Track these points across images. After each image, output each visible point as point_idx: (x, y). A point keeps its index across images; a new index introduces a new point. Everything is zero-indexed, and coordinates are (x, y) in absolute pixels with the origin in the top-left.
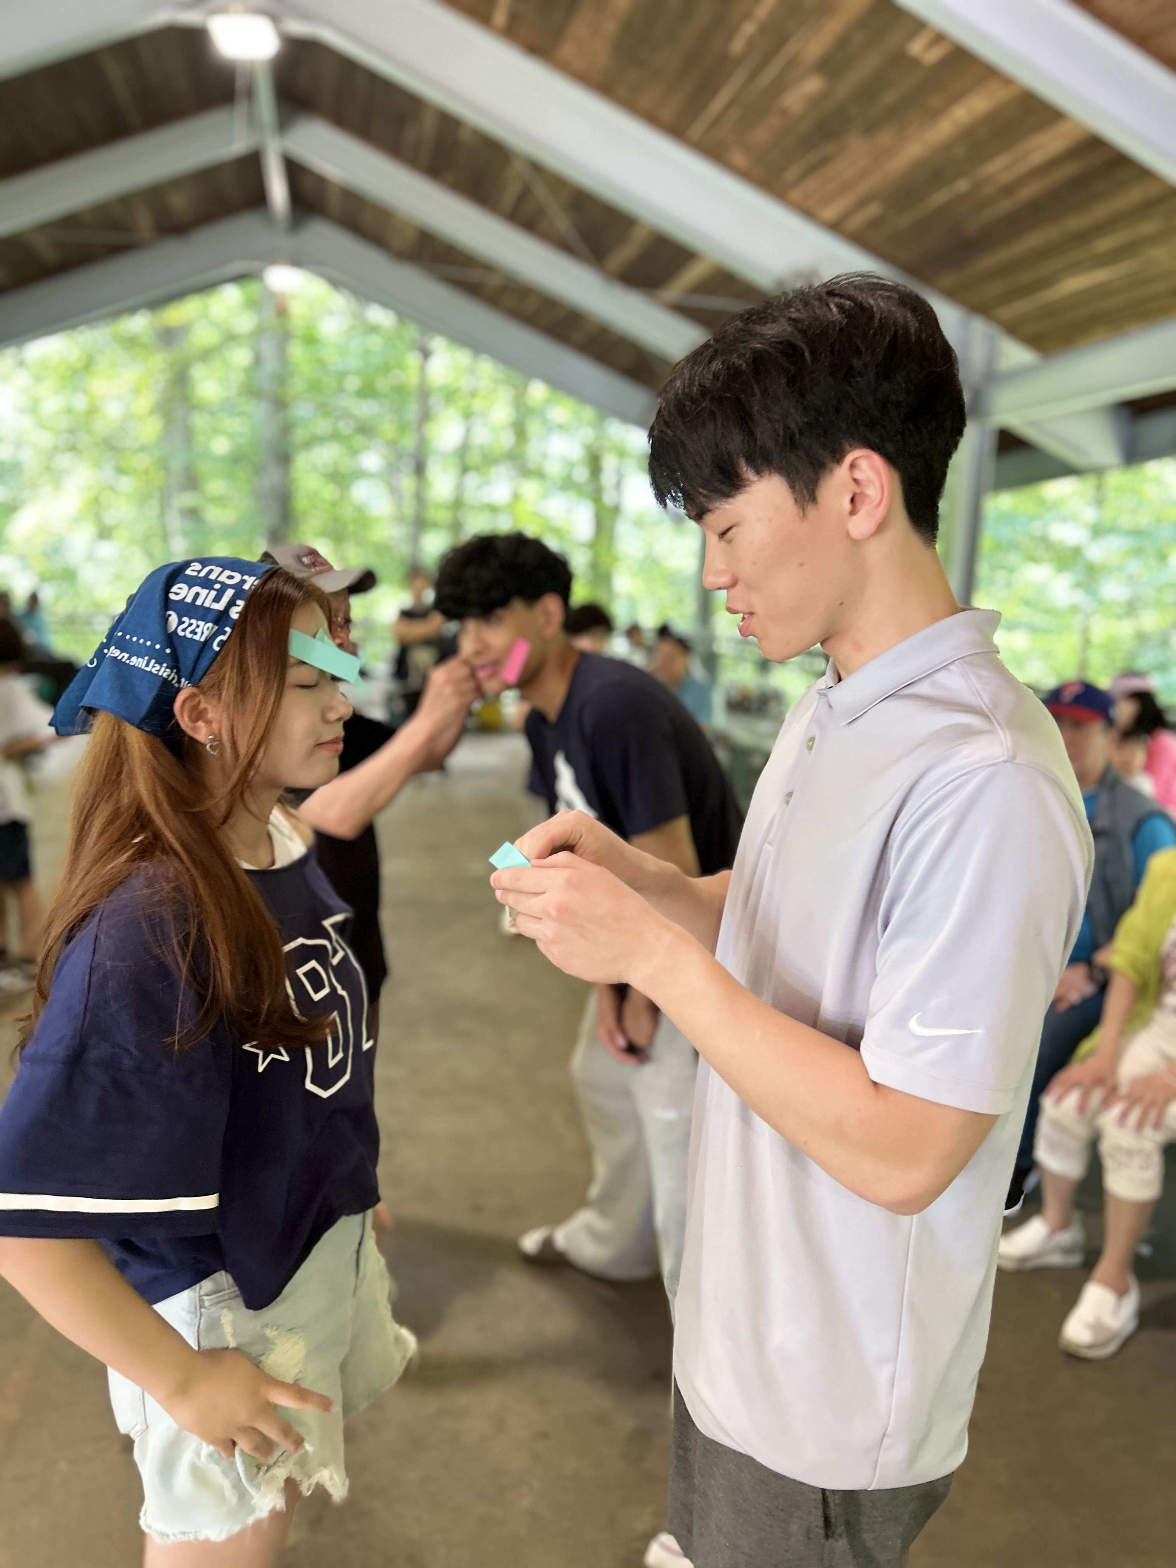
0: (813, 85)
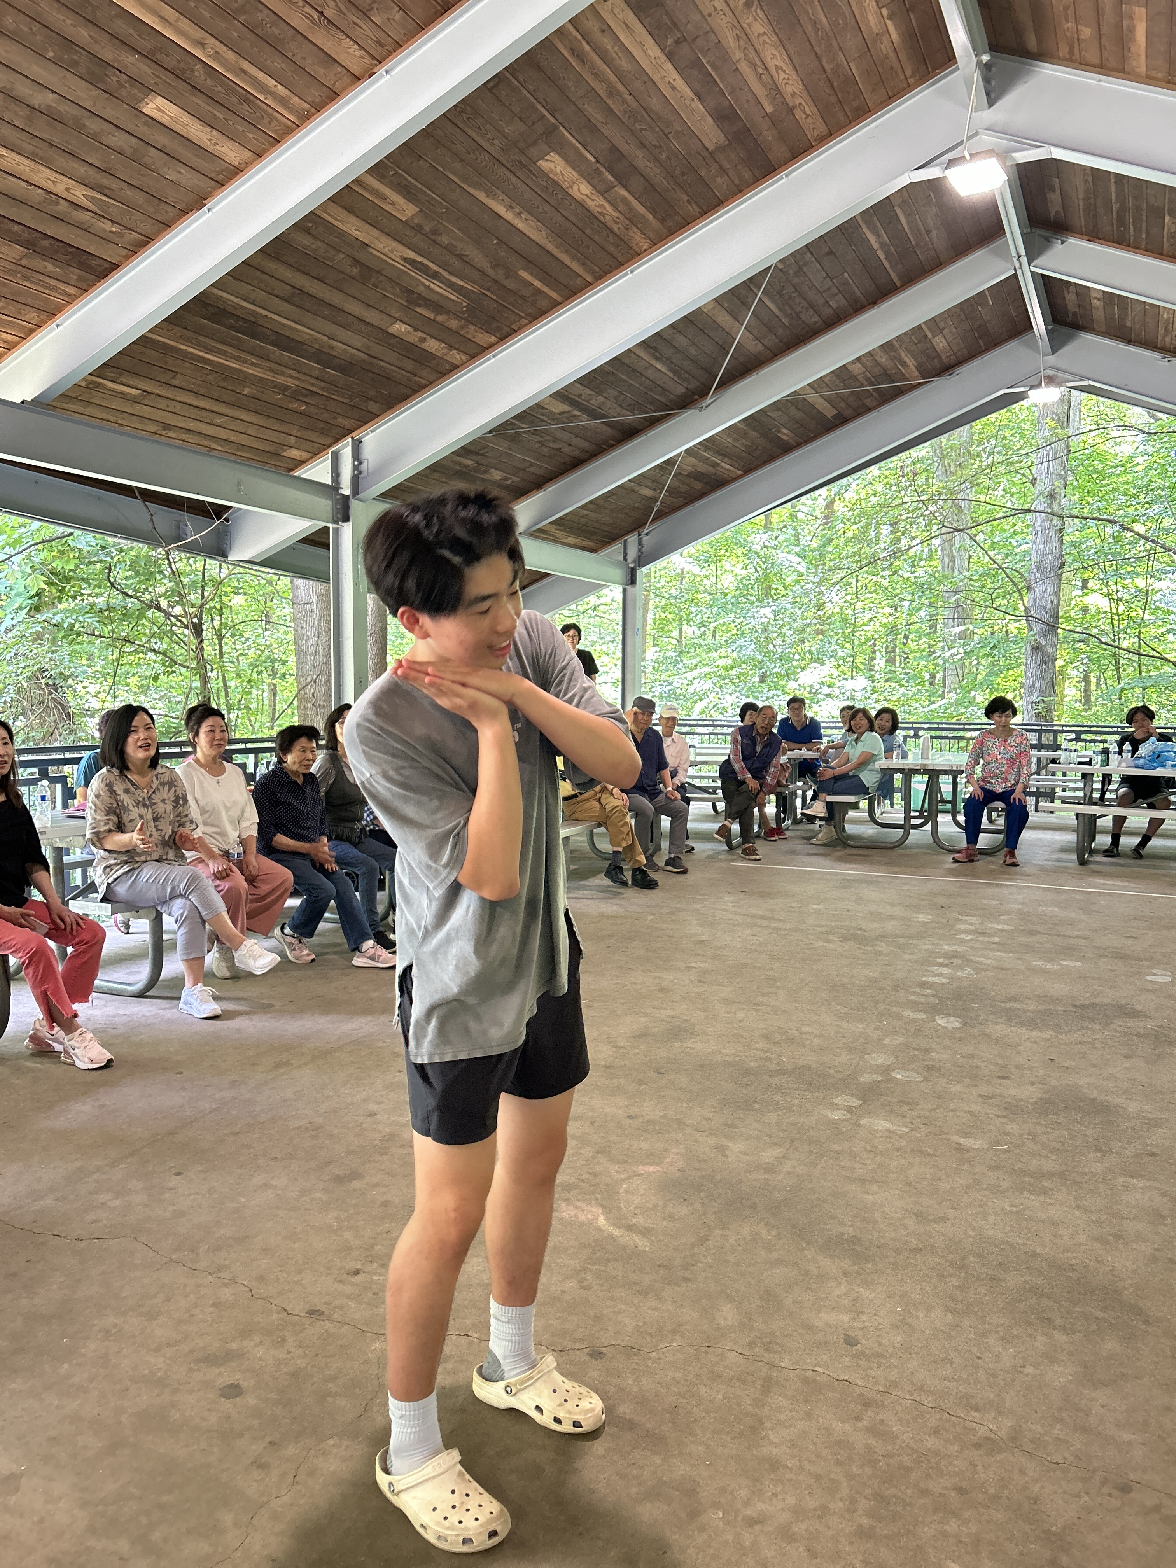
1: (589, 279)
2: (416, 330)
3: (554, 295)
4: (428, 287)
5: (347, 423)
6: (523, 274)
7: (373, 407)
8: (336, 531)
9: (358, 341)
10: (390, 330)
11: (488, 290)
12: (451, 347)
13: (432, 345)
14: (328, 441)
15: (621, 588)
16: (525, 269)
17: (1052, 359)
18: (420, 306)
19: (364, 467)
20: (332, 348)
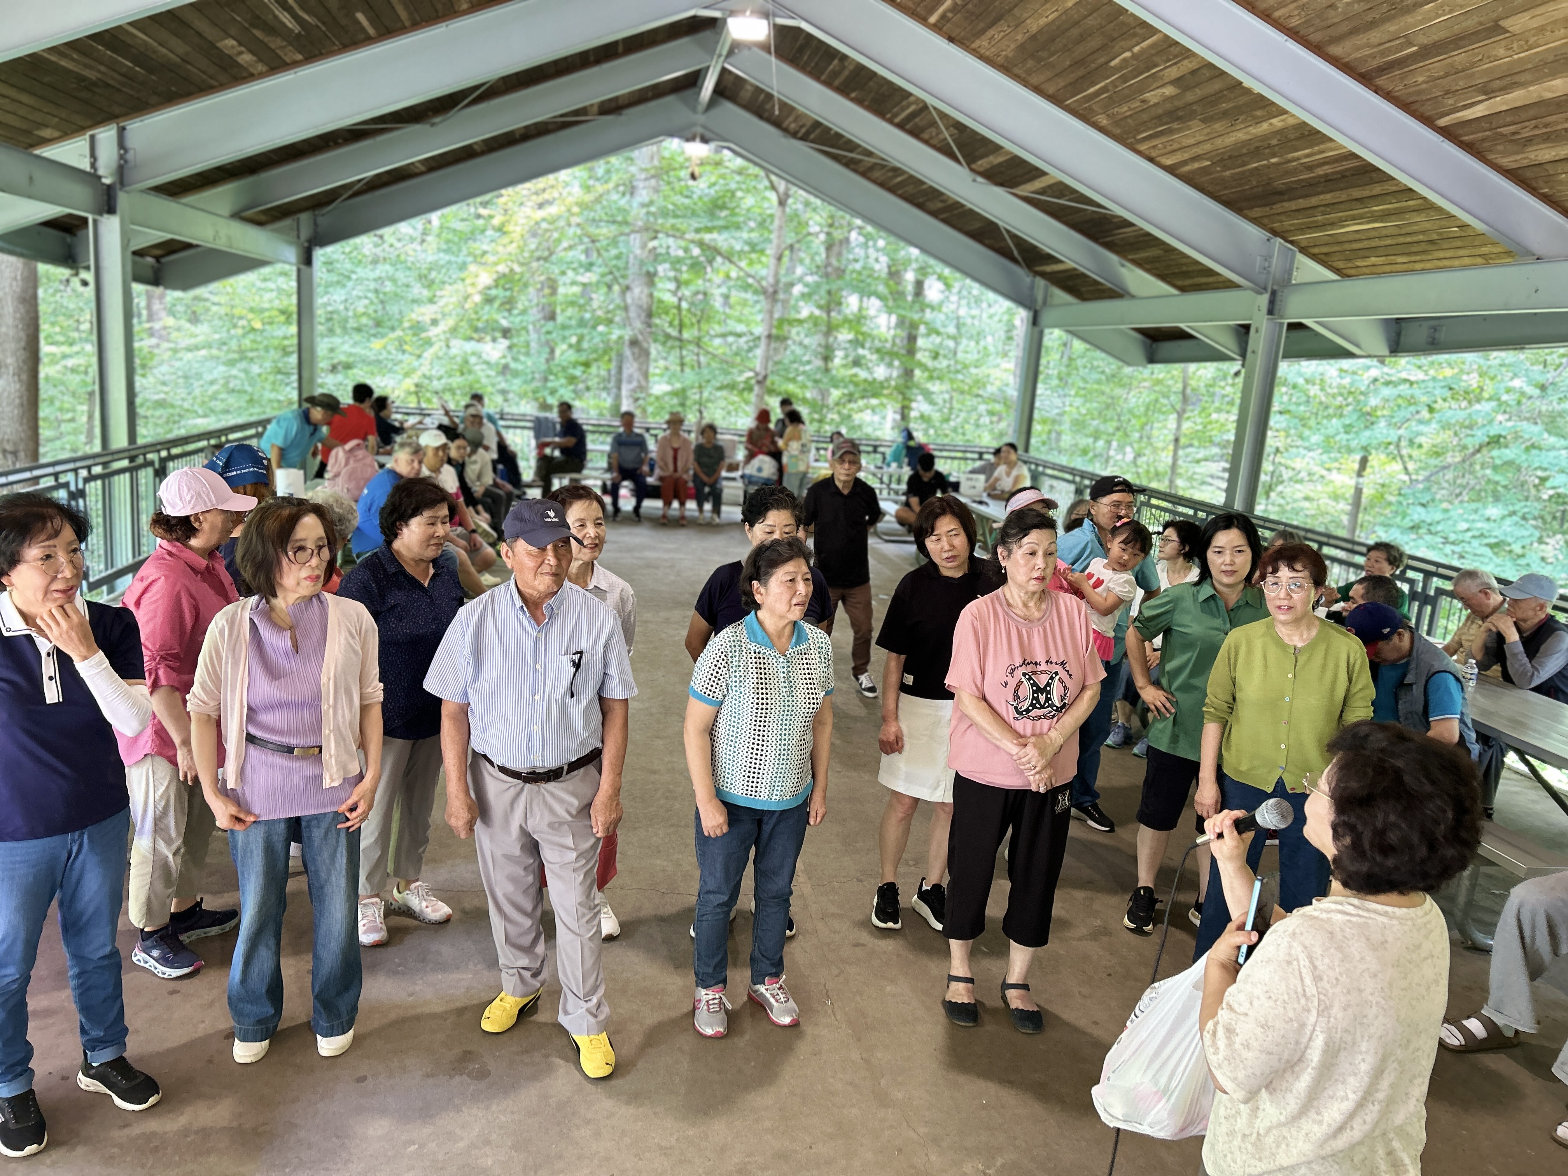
0: (1169, 91)
1: (407, 24)
2: (240, 44)
3: (371, 31)
4: (276, 17)
5: (117, 110)
6: (360, 16)
7: (153, 99)
8: (95, 222)
9: (181, 48)
10: (219, 45)
11: (324, 23)
12: (260, 60)
13: (246, 58)
14: (89, 123)
15: (294, 268)
16: (363, 12)
17: (700, 118)
18: (257, 27)
19: (130, 156)
20: (155, 52)
